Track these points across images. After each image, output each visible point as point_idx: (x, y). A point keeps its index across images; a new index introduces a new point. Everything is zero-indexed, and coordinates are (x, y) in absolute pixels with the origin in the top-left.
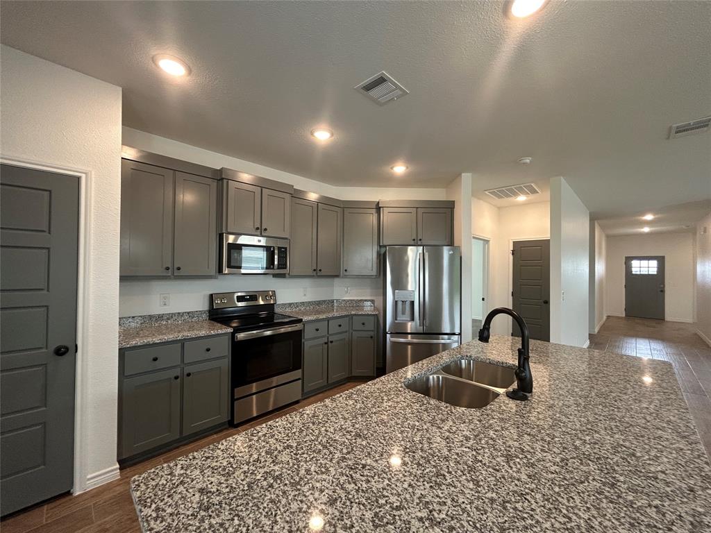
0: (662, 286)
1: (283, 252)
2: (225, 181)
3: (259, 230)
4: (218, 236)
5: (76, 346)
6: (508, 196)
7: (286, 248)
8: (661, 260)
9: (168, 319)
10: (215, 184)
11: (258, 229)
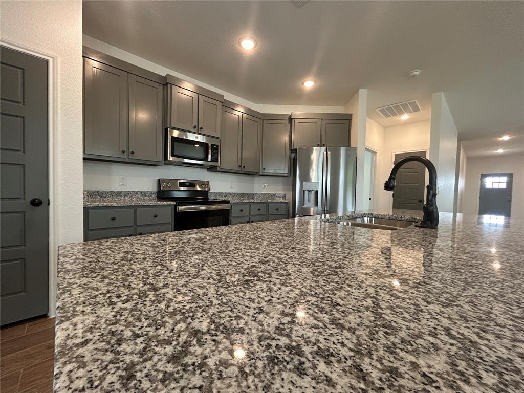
0: (509, 197)
1: (215, 148)
2: (169, 85)
3: (197, 128)
4: (164, 130)
5: (49, 200)
6: (394, 114)
7: (217, 146)
8: (510, 176)
9: (125, 195)
10: (161, 88)
11: (195, 127)
